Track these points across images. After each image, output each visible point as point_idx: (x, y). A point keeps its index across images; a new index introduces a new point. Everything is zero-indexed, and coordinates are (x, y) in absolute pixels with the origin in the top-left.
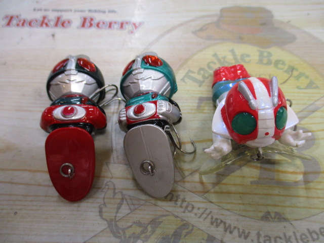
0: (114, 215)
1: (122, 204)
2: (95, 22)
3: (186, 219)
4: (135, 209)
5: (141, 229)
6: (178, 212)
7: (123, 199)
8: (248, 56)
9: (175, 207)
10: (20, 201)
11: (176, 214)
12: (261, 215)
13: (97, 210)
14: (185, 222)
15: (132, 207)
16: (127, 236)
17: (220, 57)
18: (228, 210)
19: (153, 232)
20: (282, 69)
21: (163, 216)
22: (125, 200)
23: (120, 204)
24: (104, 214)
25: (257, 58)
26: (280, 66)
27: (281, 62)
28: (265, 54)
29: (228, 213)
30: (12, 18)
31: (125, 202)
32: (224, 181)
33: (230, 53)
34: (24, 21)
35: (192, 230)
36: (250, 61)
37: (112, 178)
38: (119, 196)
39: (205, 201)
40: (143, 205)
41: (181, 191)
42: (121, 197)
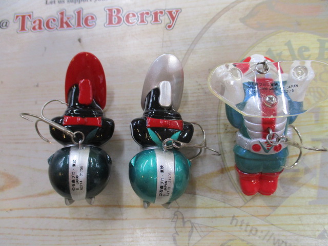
0: (187, 242)
1: (192, 232)
2: (122, 15)
3: (251, 242)
4: (205, 236)
6: (244, 236)
7: (192, 227)
8: (307, 49)
9: (240, 231)
10: (101, 235)
11: (242, 238)
12: (317, 233)
13: (171, 238)
14: (251, 245)
15: (202, 234)
17: (275, 53)
18: (288, 231)
21: (231, 240)
22: (194, 228)
24: (178, 242)
25: (317, 51)
28: (327, 45)
29: (288, 234)
30: (23, 17)
31: (195, 230)
32: (284, 203)
33: (286, 47)
34: (40, 21)
36: (310, 56)
37: (179, 208)
38: (188, 225)
39: (267, 224)
40: (212, 231)
41: (245, 216)
42: (190, 226)
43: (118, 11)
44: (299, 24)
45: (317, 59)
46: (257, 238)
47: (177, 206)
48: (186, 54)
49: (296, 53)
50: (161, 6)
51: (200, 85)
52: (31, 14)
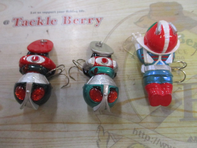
1: (109, 139)
2: (72, 20)
4: (117, 141)
6: (141, 141)
7: (109, 136)
9: (139, 138)
11: (140, 142)
12: (187, 139)
13: (96, 143)
14: (146, 147)
15: (115, 140)
18: (169, 138)
20: (191, 45)
21: (133, 144)
22: (110, 137)
23: (108, 139)
24: (100, 146)
26: (190, 43)
27: (190, 41)
30: (18, 20)
31: (111, 138)
32: (165, 121)
34: (26, 22)
37: (101, 123)
38: (106, 134)
39: (156, 133)
40: (121, 138)
42: (108, 135)
43: (70, 18)
46: (150, 142)
47: (99, 122)
48: (105, 39)
50: (93, 16)
52: (22, 18)
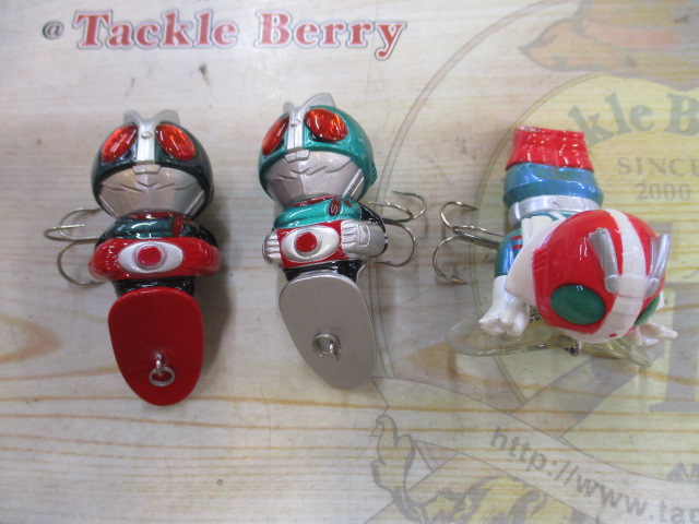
0: (401, 479)
1: (413, 458)
3: (533, 483)
4: (439, 468)
5: (453, 503)
6: (517, 470)
7: (413, 449)
8: (647, 111)
9: (510, 460)
10: (222, 458)
11: (513, 473)
12: (667, 470)
13: (369, 471)
14: (531, 489)
15: (432, 463)
16: (430, 517)
17: (585, 115)
18: (607, 463)
19: (475, 507)
21: (491, 478)
22: (417, 451)
23: (411, 458)
24: (383, 478)
25: (666, 116)
28: (685, 106)
29: (608, 469)
31: (418, 455)
33: (608, 106)
35: (545, 502)
36: (652, 124)
37: (387, 408)
38: (405, 443)
39: (565, 447)
40: (452, 459)
41: (520, 430)
42: (409, 446)
44: (632, 63)
45: (665, 130)
47: (384, 404)
48: (412, 108)
49: (627, 117)
50: (367, 14)
51: (437, 167)
